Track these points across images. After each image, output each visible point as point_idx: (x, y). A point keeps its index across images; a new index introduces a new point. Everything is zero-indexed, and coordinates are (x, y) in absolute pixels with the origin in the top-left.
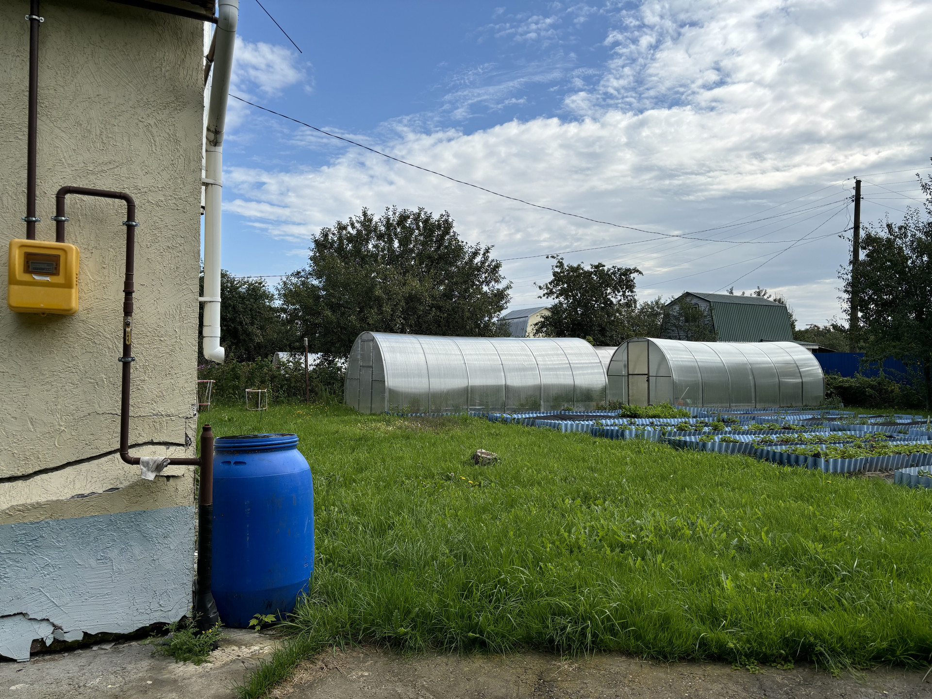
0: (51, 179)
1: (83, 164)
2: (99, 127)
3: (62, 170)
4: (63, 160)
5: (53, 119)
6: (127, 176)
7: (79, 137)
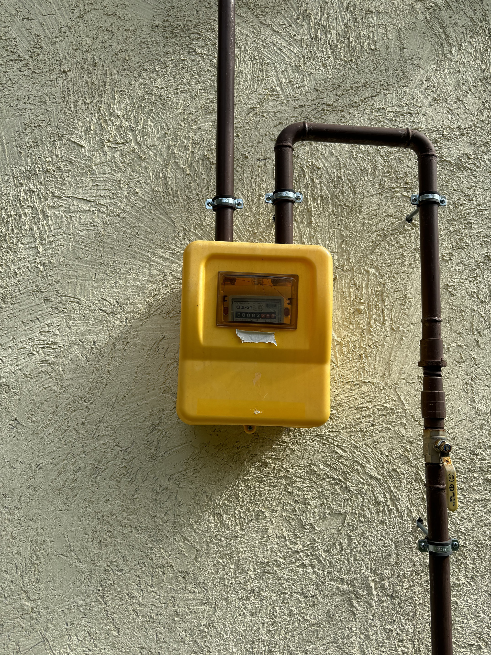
0: (256, 129)
1: (315, 95)
2: (343, 17)
3: (276, 109)
4: (278, 88)
5: (258, 11)
6: (398, 110)
7: (306, 40)
